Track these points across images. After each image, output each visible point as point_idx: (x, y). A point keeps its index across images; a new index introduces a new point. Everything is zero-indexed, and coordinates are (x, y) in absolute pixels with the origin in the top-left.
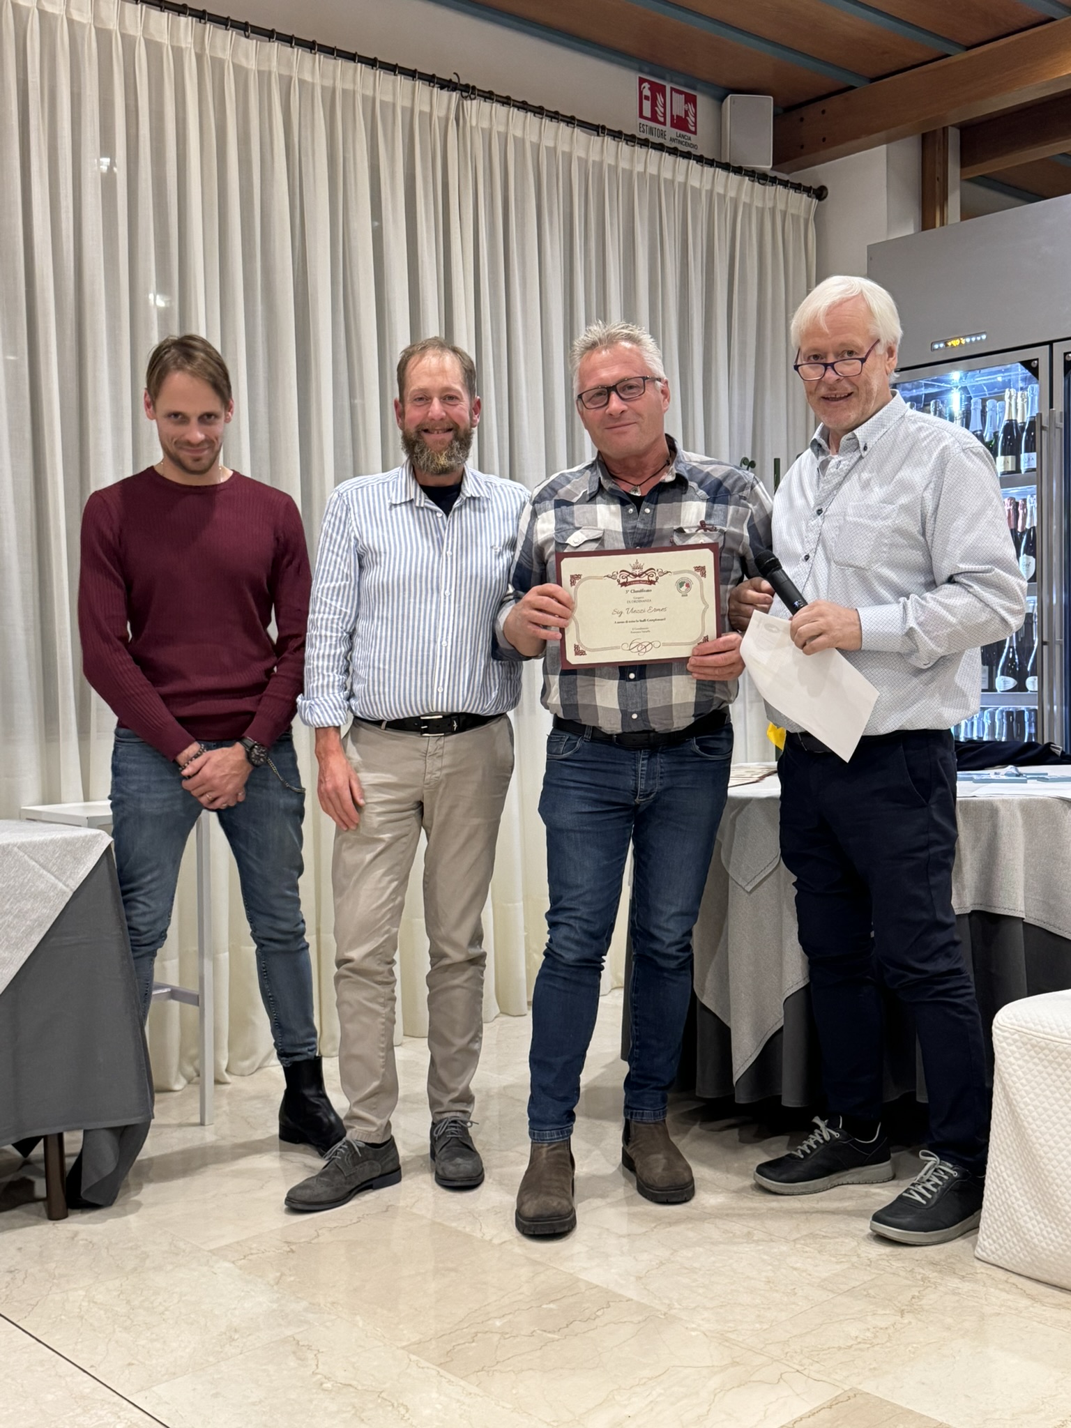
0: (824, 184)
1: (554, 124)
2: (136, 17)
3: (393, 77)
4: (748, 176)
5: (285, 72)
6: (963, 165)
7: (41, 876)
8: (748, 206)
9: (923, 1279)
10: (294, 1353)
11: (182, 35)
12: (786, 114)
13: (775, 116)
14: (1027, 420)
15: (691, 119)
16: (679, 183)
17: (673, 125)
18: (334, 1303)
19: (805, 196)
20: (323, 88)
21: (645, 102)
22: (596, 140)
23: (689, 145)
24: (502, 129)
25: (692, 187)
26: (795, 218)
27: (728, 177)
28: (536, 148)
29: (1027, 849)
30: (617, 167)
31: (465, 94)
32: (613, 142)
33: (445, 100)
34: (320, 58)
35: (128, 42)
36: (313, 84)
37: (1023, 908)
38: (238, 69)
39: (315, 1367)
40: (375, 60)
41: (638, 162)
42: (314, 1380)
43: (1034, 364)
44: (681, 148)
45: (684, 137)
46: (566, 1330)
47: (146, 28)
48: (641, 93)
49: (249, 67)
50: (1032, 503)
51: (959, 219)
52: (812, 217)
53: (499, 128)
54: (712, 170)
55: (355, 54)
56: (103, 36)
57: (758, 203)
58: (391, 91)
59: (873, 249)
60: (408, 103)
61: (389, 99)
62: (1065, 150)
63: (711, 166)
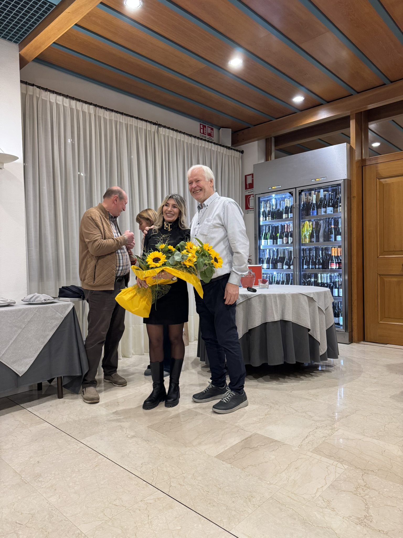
0: (243, 150)
1: (180, 134)
2: (80, 105)
3: (142, 122)
4: (226, 148)
5: (116, 119)
6: (275, 146)
7: (57, 314)
8: (225, 155)
9: (270, 407)
10: (120, 429)
11: (91, 110)
12: (235, 133)
13: (232, 133)
14: (290, 206)
15: (212, 134)
16: (210, 149)
17: (208, 135)
19: (239, 153)
20: (125, 123)
21: (201, 129)
22: (190, 138)
23: (212, 140)
24: (168, 135)
25: (213, 150)
26: (237, 158)
27: (221, 148)
28: (176, 139)
29: (293, 305)
30: (195, 145)
31: (159, 126)
32: (194, 139)
33: (154, 127)
34: (124, 116)
35: (78, 111)
36: (123, 123)
37: (291, 319)
38: (104, 118)
39: (126, 432)
40: (138, 117)
41: (200, 144)
42: (126, 435)
43: (292, 193)
44: (210, 140)
45: (210, 138)
46: (187, 421)
47: (82, 108)
48: (200, 127)
49: (107, 118)
50: (291, 225)
51: (274, 159)
52: (240, 158)
53: (167, 134)
55: (133, 116)
56: (72, 110)
57: (228, 154)
58: (141, 125)
59: (255, 166)
60: (145, 128)
61: (141, 127)
62: (299, 143)
63: (217, 145)
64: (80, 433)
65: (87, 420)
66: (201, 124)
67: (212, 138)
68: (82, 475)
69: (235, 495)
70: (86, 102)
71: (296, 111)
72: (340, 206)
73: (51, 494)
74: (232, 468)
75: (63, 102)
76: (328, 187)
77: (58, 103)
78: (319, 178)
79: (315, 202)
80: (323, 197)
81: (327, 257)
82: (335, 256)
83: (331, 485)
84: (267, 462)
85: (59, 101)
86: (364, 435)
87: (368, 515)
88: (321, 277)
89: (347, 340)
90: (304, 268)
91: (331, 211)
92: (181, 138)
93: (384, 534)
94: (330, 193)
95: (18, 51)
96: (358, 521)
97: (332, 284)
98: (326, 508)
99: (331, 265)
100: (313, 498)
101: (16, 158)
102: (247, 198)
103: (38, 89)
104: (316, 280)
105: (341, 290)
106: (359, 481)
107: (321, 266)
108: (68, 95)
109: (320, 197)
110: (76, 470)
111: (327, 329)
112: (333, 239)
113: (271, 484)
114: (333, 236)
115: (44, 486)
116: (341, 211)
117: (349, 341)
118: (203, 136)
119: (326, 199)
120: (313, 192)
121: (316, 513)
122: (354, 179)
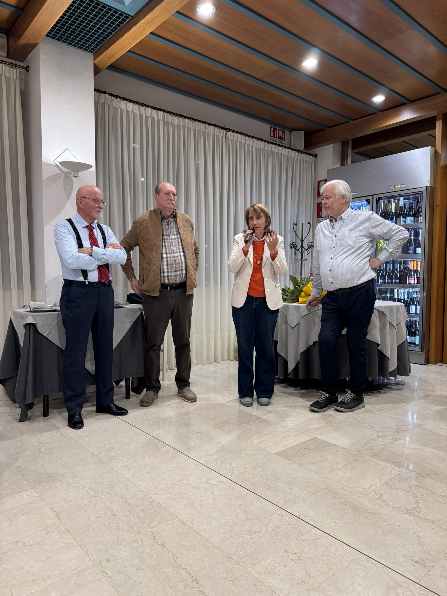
0: (316, 154)
1: (249, 138)
2: (149, 111)
3: (210, 126)
4: (298, 151)
5: (184, 125)
6: (352, 149)
11: (160, 116)
12: (307, 136)
13: (305, 136)
15: (283, 137)
16: (280, 153)
17: (279, 138)
19: (312, 157)
20: (193, 129)
21: (272, 132)
22: (259, 142)
23: (283, 143)
24: (236, 139)
25: (283, 154)
26: (309, 162)
27: (292, 152)
28: (245, 144)
30: (264, 149)
31: (227, 131)
32: (264, 143)
33: (223, 132)
34: (192, 122)
35: (147, 118)
36: (191, 128)
38: (173, 124)
40: (206, 122)
41: (270, 148)
43: (368, 201)
44: (281, 144)
45: (281, 141)
46: (248, 424)
47: (151, 114)
48: (271, 130)
49: (175, 124)
51: (351, 163)
52: (313, 162)
53: (235, 139)
55: (201, 121)
57: (299, 158)
58: (209, 129)
59: (329, 171)
60: (214, 133)
61: (209, 132)
62: (379, 146)
63: (288, 149)
64: (148, 427)
65: (154, 418)
66: (271, 127)
67: (283, 141)
68: (152, 460)
69: (293, 484)
70: (155, 108)
71: (375, 111)
72: (421, 216)
73: (127, 472)
74: (290, 463)
76: (409, 195)
78: (398, 185)
79: (394, 211)
80: (403, 205)
81: (405, 271)
82: (414, 270)
83: (385, 483)
84: (325, 461)
85: (129, 108)
86: (425, 446)
87: (417, 508)
88: (398, 293)
89: (423, 361)
90: (380, 282)
91: (412, 221)
92: (249, 142)
93: (430, 522)
94: (411, 201)
95: (93, 59)
96: (407, 511)
97: (409, 301)
98: (378, 499)
99: (409, 279)
100: (366, 491)
101: (90, 166)
102: (319, 205)
103: (109, 97)
104: (392, 295)
105: (419, 306)
106: (413, 482)
107: (398, 281)
108: (137, 102)
109: (400, 205)
110: (147, 456)
111: (398, 345)
112: (412, 252)
113: (326, 478)
114: (412, 248)
115: (119, 466)
116: (422, 221)
117: (425, 362)
118: (273, 140)
119: (406, 207)
120: (392, 200)
121: (367, 502)
122: (439, 187)
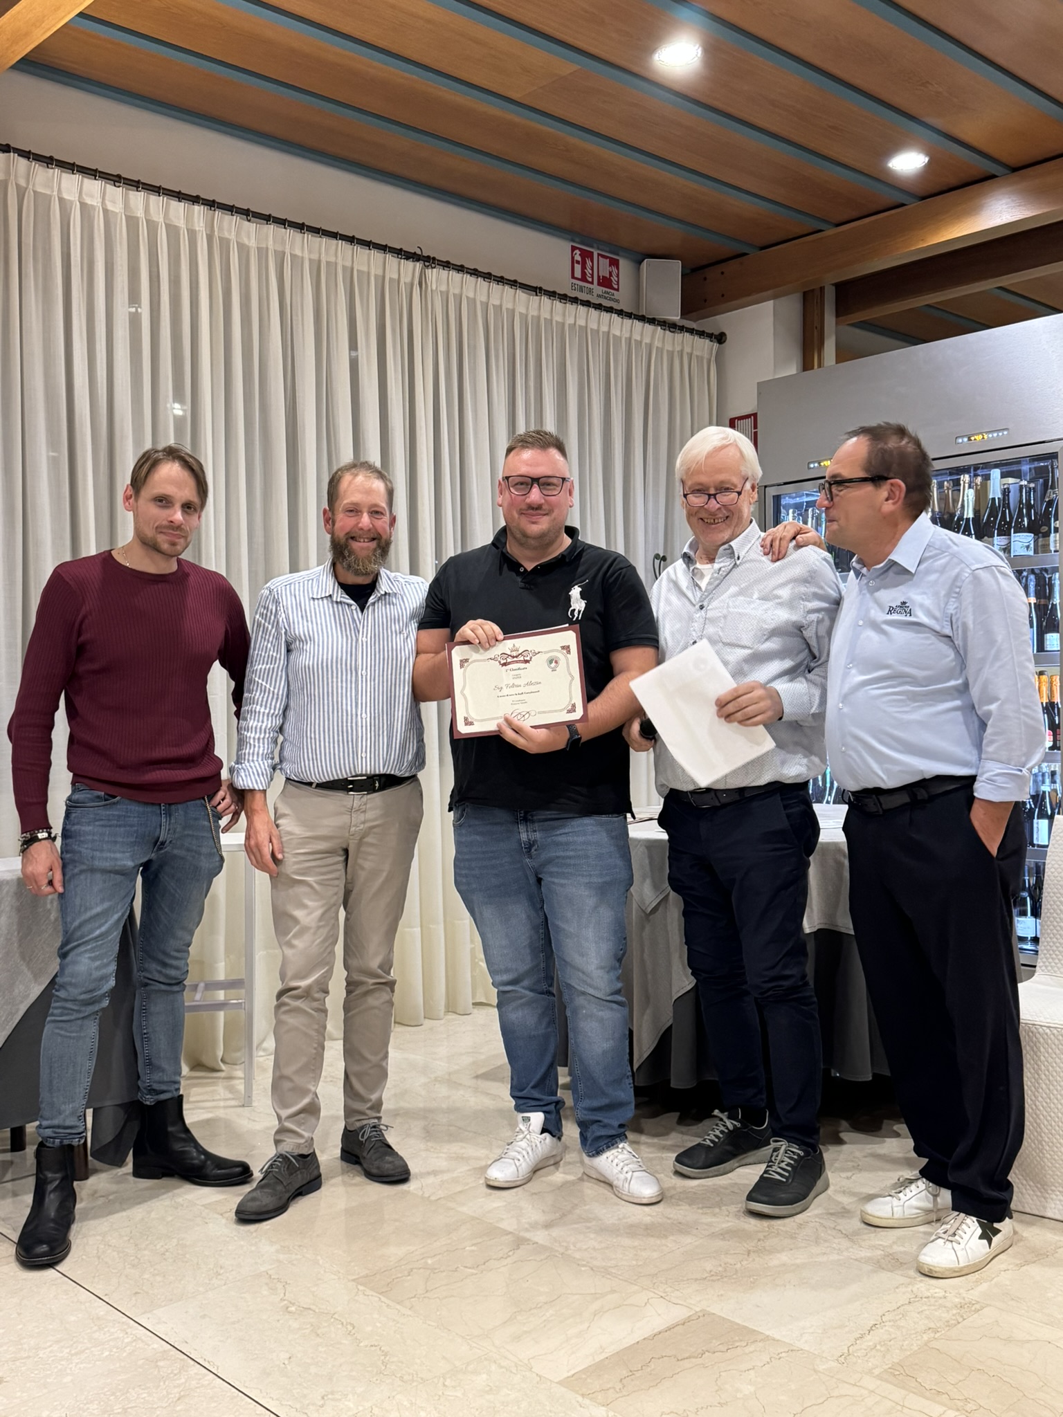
0: (724, 331)
1: (500, 287)
2: (158, 206)
3: (368, 251)
4: (661, 326)
5: (279, 248)
8: (660, 349)
10: (267, 1284)
11: (196, 220)
12: (691, 274)
13: (683, 275)
15: (614, 279)
16: (603, 332)
17: (599, 284)
18: (300, 1246)
19: (708, 341)
20: (310, 260)
21: (576, 265)
22: (535, 300)
23: (613, 300)
24: (457, 291)
25: (614, 335)
26: (700, 359)
27: (643, 327)
28: (486, 306)
30: (551, 320)
31: (427, 264)
32: (550, 301)
33: (410, 269)
34: (308, 237)
35: (152, 227)
36: (302, 258)
38: (241, 246)
39: (282, 1295)
40: (353, 237)
41: (569, 316)
42: (282, 1304)
44: (606, 303)
45: (607, 293)
46: (483, 1267)
47: (166, 214)
48: (573, 258)
49: (251, 245)
51: (834, 362)
52: (713, 359)
53: (455, 290)
54: (631, 321)
55: (337, 233)
56: (132, 222)
57: (668, 347)
58: (366, 262)
59: (762, 387)
60: (380, 272)
61: (365, 269)
63: (630, 318)
64: (136, 1293)
66: (573, 248)
67: (615, 293)
70: (179, 196)
72: (1056, 530)
75: (103, 199)
76: (1017, 464)
77: (89, 201)
79: (971, 516)
84: (726, 1403)
85: (92, 196)
92: (502, 298)
94: (1024, 483)
103: (23, 162)
108: (119, 176)
109: (991, 497)
116: (1058, 548)
118: (581, 289)
119: (1009, 503)
120: (965, 478)
